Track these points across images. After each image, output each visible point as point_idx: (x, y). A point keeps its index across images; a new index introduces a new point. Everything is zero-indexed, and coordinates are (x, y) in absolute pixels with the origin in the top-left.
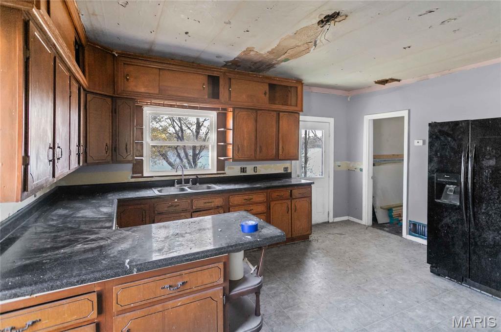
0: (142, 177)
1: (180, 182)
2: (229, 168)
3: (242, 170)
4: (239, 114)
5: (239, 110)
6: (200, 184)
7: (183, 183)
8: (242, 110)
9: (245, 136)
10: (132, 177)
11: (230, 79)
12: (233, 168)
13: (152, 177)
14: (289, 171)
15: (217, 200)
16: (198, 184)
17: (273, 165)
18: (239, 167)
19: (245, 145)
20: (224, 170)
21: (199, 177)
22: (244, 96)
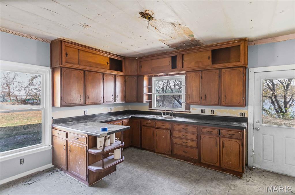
0: (152, 109)
1: (164, 114)
2: (193, 109)
3: (202, 111)
4: (190, 75)
5: (189, 72)
6: (174, 116)
7: (166, 114)
8: (192, 72)
9: (194, 89)
10: (149, 109)
11: (183, 55)
12: (196, 109)
13: (156, 110)
14: (246, 116)
15: (167, 125)
16: (173, 116)
17: (228, 110)
18: (200, 109)
19: (194, 94)
20: (190, 110)
21: (173, 112)
22: (193, 63)
